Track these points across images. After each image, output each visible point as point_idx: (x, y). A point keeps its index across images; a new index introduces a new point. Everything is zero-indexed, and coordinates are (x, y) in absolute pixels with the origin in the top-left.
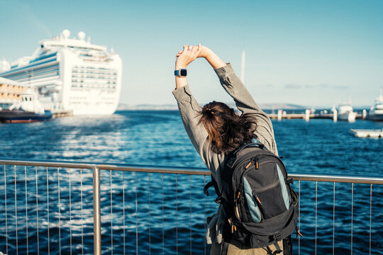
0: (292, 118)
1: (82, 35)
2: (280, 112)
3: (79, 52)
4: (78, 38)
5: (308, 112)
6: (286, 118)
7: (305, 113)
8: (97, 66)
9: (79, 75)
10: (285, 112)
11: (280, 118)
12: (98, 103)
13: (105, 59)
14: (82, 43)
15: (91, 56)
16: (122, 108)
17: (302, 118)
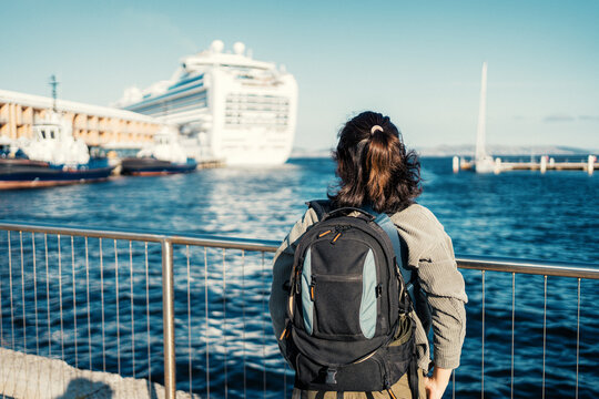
0: (564, 169)
1: (239, 47)
2: (544, 160)
3: (236, 72)
4: (234, 53)
5: (591, 159)
6: (554, 169)
7: (587, 162)
8: (260, 92)
9: (236, 106)
10: (552, 160)
11: (543, 169)
12: (262, 148)
13: (273, 81)
14: (239, 59)
15: (251, 78)
16: (298, 155)
17: (581, 169)
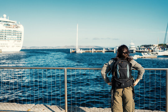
0: (98, 52)
1: (5, 16)
2: (93, 49)
3: (4, 23)
4: (3, 17)
5: (104, 49)
6: (95, 52)
7: (103, 50)
8: (12, 29)
9: (4, 34)
10: (95, 50)
11: (93, 52)
12: (13, 46)
13: (16, 26)
14: (5, 20)
15: (10, 25)
17: (102, 52)
